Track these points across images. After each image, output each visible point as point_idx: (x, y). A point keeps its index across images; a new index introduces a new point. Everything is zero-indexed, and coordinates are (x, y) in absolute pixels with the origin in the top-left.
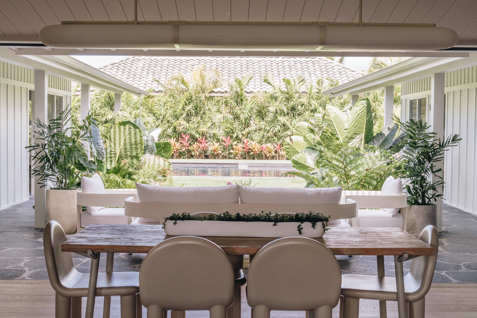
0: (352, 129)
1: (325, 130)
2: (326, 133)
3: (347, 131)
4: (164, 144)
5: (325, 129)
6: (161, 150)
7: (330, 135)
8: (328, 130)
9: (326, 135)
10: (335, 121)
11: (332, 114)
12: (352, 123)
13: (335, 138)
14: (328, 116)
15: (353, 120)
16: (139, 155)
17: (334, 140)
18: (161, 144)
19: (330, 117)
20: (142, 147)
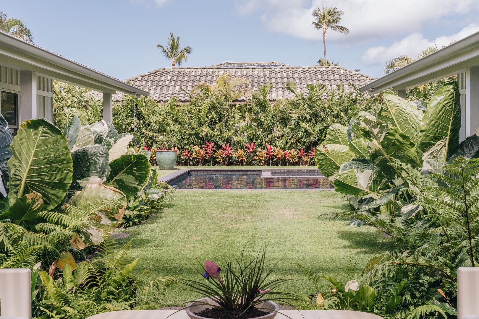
0: (431, 131)
1: (391, 131)
2: (392, 135)
3: (424, 133)
4: (137, 158)
5: (392, 129)
6: (132, 167)
7: (400, 139)
8: (397, 131)
9: (392, 140)
10: (398, 118)
11: (393, 108)
12: (431, 121)
13: (409, 143)
14: (387, 112)
15: (433, 116)
16: (65, 182)
17: (406, 147)
18: (131, 158)
19: (389, 112)
20: (69, 167)
